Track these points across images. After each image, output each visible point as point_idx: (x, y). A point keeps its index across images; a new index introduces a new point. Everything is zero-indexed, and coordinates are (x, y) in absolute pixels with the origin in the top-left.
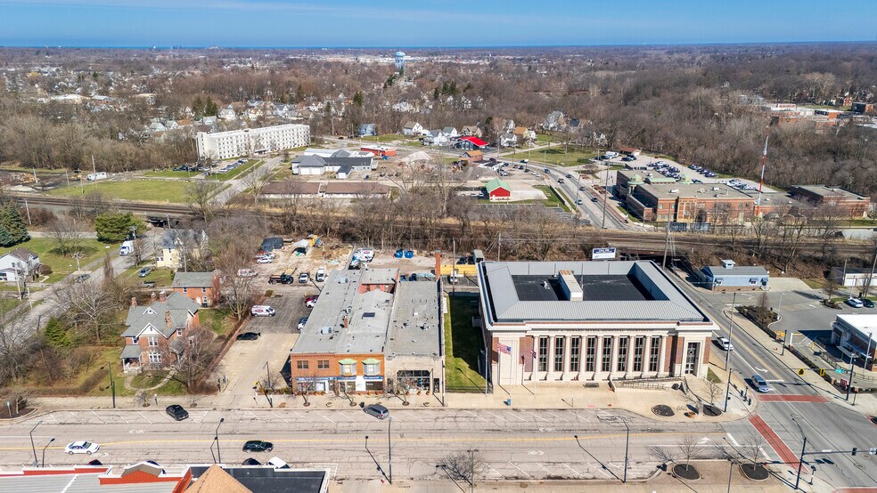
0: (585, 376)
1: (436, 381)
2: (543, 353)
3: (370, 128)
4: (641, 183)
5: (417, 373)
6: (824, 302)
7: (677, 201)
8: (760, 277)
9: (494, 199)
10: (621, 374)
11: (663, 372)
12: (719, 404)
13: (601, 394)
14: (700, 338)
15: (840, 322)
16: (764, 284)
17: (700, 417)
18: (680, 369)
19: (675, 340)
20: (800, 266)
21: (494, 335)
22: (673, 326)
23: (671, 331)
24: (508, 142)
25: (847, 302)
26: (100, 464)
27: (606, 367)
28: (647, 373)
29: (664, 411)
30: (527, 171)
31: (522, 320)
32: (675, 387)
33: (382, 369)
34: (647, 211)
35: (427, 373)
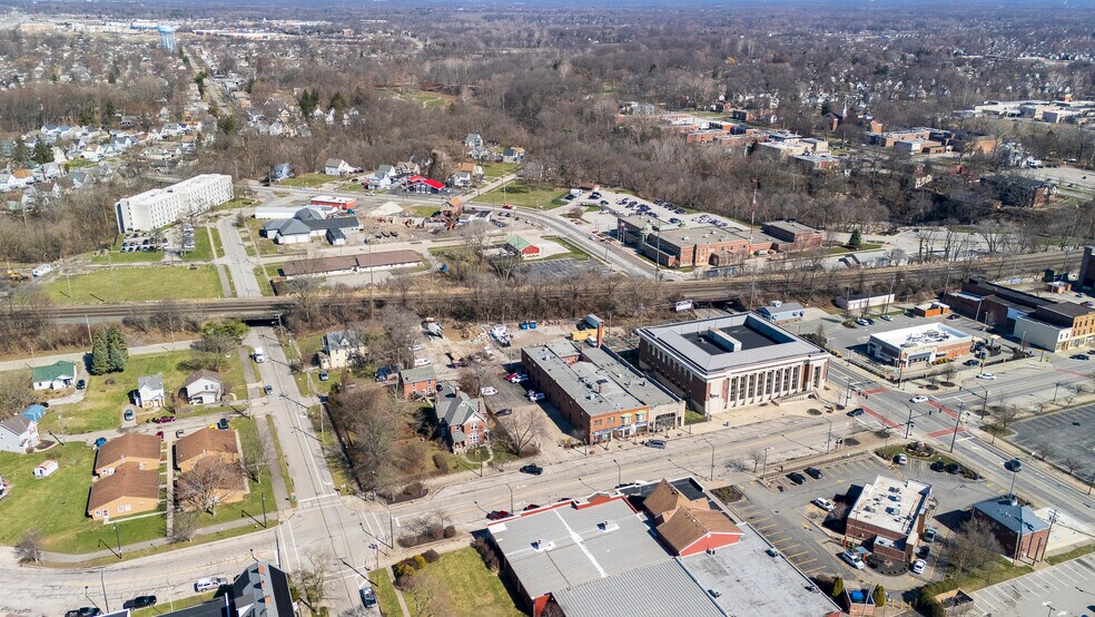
0: (757, 398)
1: (679, 419)
2: (736, 389)
3: (285, 169)
4: (652, 231)
5: (668, 415)
6: (844, 324)
7: (695, 247)
8: (799, 311)
9: (525, 256)
10: (777, 394)
11: (800, 389)
12: (842, 403)
13: (772, 408)
14: (821, 363)
15: (873, 338)
16: (801, 315)
17: (836, 412)
18: (810, 385)
19: (807, 367)
20: (816, 298)
21: (708, 382)
22: (807, 358)
23: (805, 361)
24: (462, 181)
25: (857, 322)
26: (537, 507)
27: (768, 392)
28: (783, 393)
29: (814, 412)
30: (517, 219)
31: (722, 369)
32: (810, 397)
33: (647, 417)
34: (672, 259)
35: (673, 415)
